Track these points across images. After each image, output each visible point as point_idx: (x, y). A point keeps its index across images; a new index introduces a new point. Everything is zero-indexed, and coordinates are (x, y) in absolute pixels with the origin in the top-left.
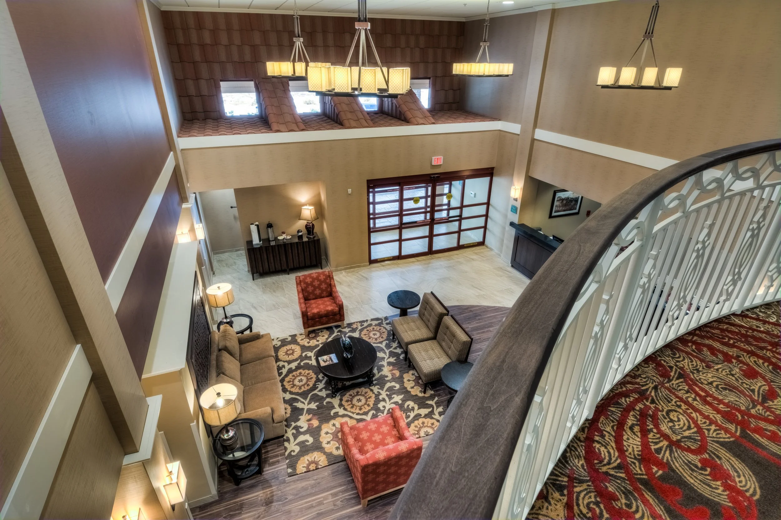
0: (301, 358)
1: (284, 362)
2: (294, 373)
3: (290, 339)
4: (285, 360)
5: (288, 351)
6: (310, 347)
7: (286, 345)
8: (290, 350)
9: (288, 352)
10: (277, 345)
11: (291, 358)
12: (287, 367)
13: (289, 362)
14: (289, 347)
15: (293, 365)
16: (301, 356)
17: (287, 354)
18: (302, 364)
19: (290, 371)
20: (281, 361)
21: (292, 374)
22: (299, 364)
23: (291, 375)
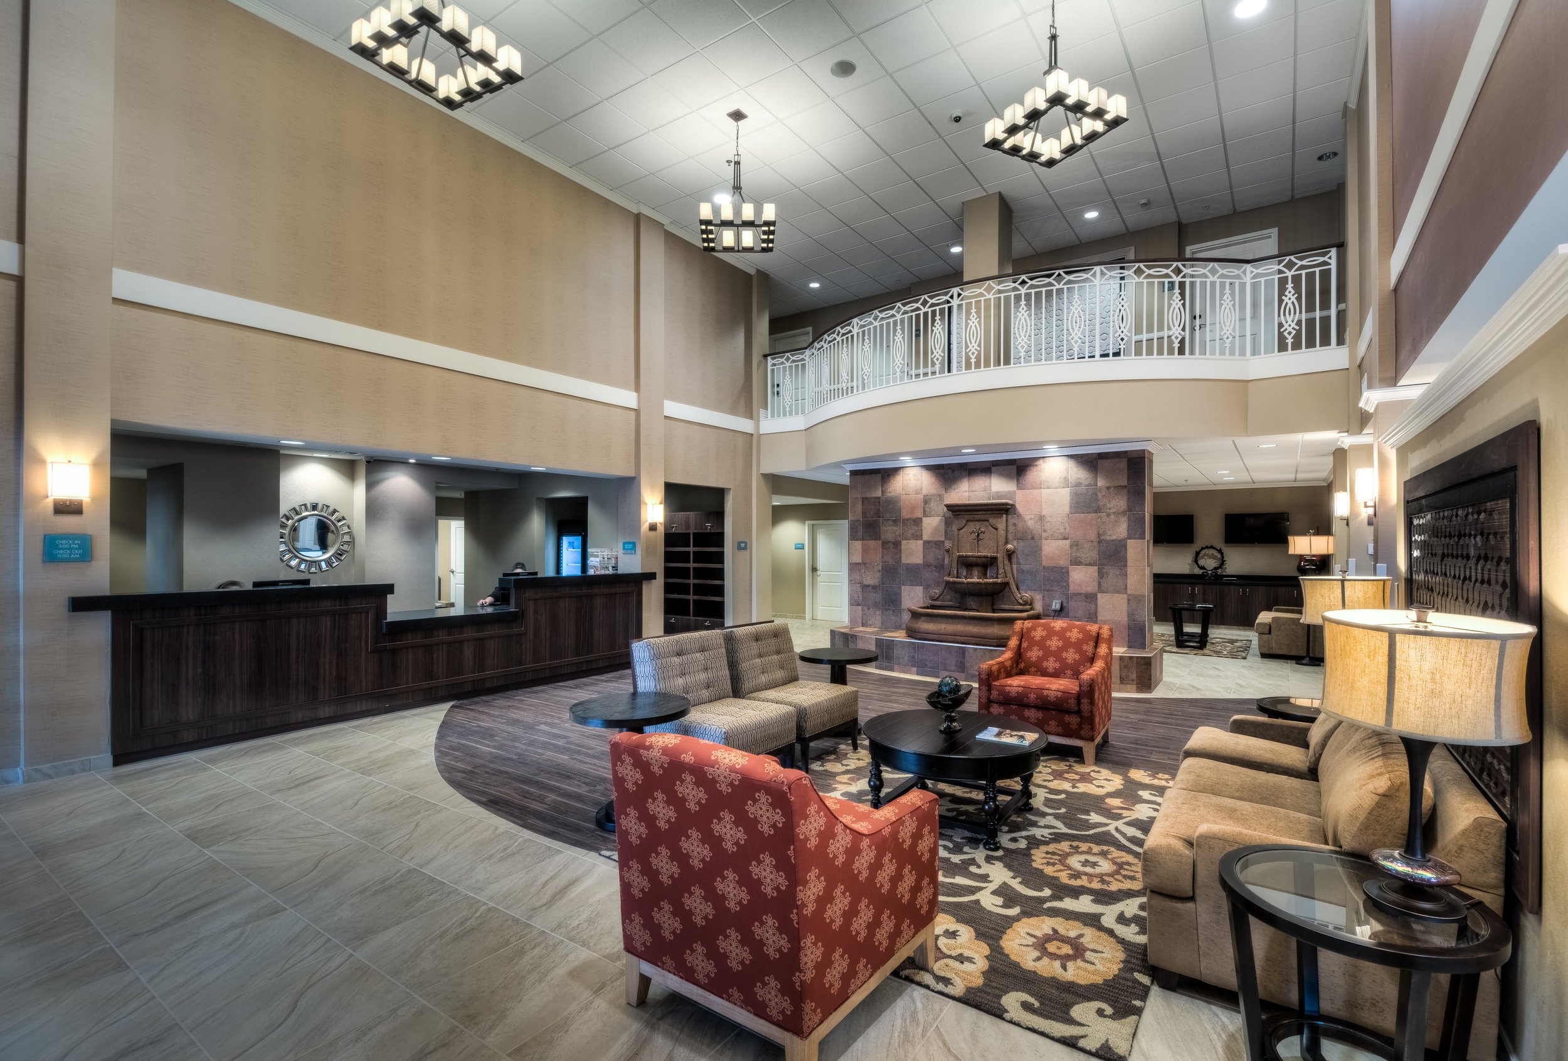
0: (1033, 908)
1: (1111, 932)
2: (1096, 885)
3: (1012, 1001)
4: (1105, 936)
5: (1065, 959)
6: (961, 920)
7: (1054, 982)
8: (1053, 956)
9: (1067, 950)
10: (1100, 1013)
11: (1071, 930)
12: (1109, 915)
13: (1093, 920)
14: (1049, 968)
15: (1084, 904)
16: (1026, 914)
17: (1079, 951)
18: (1047, 892)
19: (1104, 897)
20: (1121, 941)
21: (1105, 887)
22: (1054, 897)
23: (1114, 887)
